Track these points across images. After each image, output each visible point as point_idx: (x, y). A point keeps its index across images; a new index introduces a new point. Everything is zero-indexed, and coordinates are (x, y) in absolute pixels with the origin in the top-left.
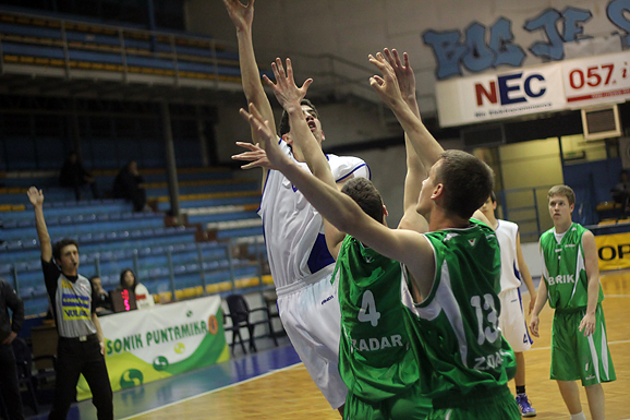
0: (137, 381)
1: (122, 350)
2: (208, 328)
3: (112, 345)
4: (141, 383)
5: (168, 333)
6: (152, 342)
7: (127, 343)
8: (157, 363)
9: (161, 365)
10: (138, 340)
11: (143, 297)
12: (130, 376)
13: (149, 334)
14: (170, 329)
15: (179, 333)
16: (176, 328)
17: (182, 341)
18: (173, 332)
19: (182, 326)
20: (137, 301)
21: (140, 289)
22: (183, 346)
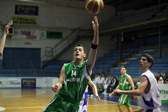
15: (165, 92)
16: (165, 91)
17: (165, 95)
18: (163, 92)
19: (167, 91)
20: (159, 81)
21: (161, 78)
22: (165, 96)
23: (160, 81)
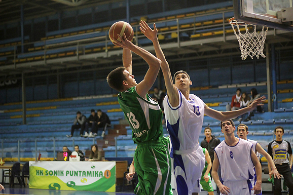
0: (57, 188)
1: (53, 175)
2: (103, 175)
3: (48, 172)
4: (59, 190)
5: (79, 173)
6: (69, 175)
7: (56, 173)
8: (69, 183)
9: (71, 185)
10: (62, 173)
11: (75, 156)
12: (54, 185)
13: (68, 171)
14: (80, 172)
15: (85, 174)
16: (84, 172)
17: (86, 177)
18: (82, 173)
19: (88, 172)
20: (70, 158)
21: (74, 153)
22: (86, 180)
23: (73, 158)
